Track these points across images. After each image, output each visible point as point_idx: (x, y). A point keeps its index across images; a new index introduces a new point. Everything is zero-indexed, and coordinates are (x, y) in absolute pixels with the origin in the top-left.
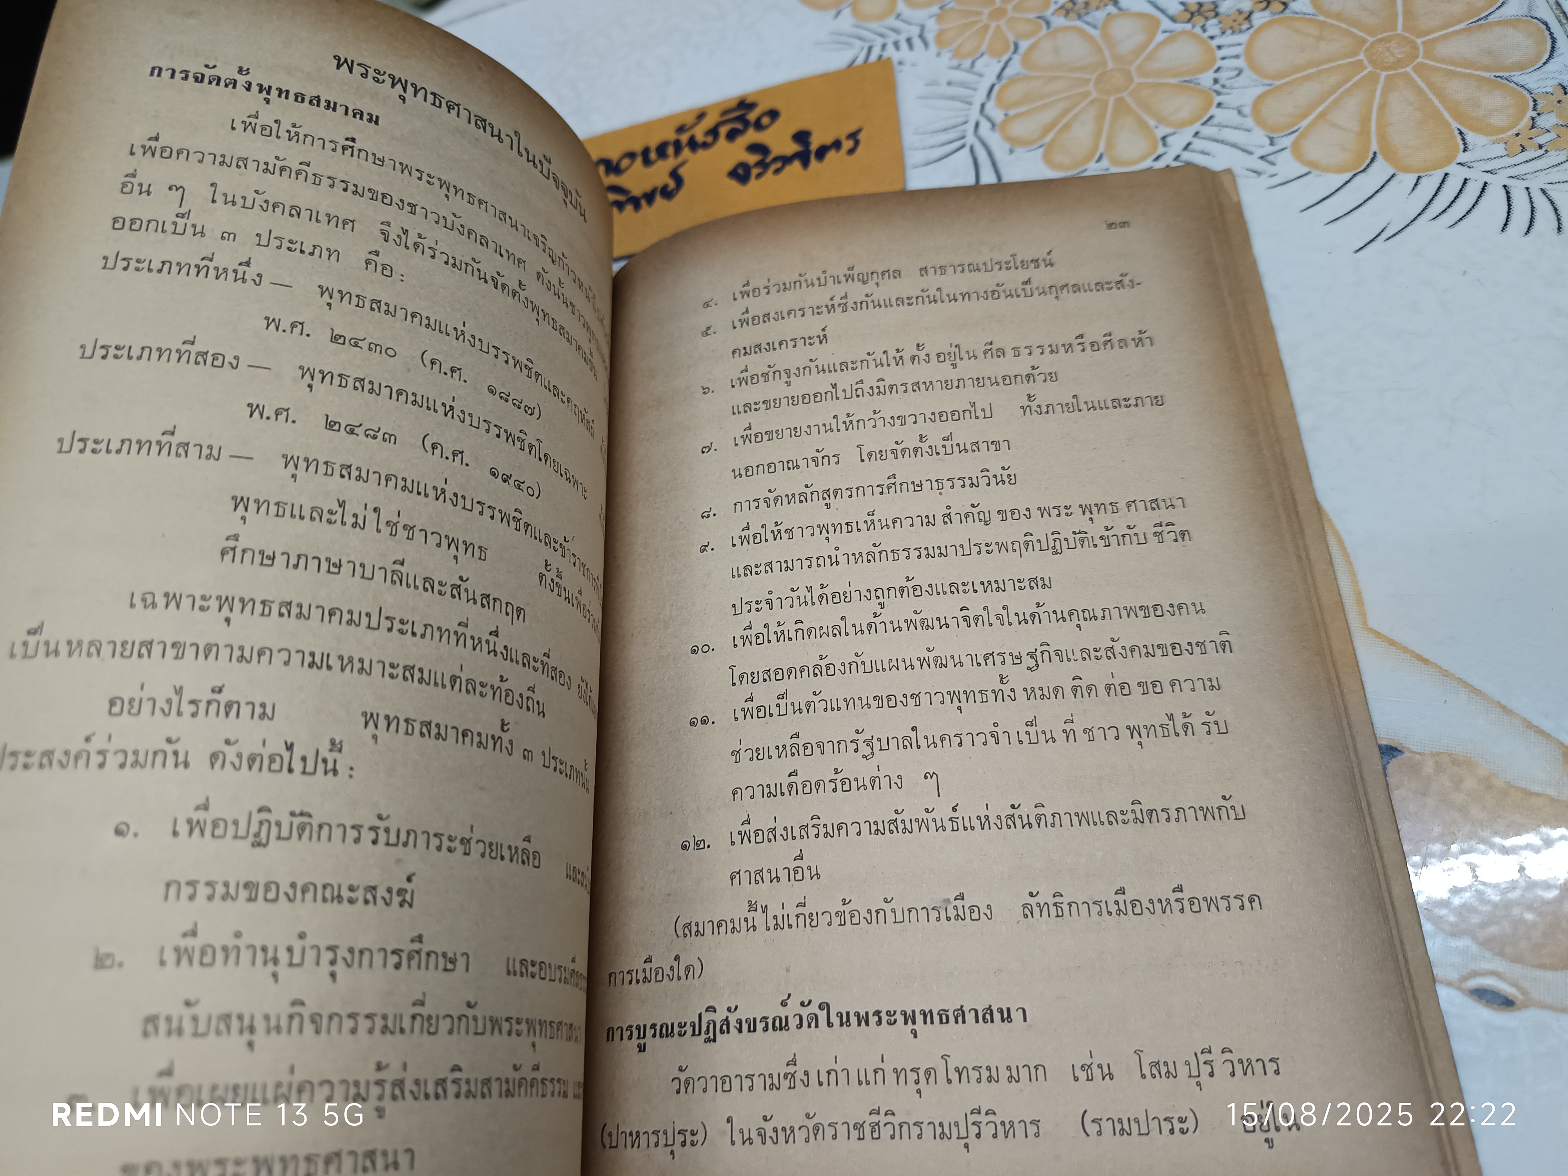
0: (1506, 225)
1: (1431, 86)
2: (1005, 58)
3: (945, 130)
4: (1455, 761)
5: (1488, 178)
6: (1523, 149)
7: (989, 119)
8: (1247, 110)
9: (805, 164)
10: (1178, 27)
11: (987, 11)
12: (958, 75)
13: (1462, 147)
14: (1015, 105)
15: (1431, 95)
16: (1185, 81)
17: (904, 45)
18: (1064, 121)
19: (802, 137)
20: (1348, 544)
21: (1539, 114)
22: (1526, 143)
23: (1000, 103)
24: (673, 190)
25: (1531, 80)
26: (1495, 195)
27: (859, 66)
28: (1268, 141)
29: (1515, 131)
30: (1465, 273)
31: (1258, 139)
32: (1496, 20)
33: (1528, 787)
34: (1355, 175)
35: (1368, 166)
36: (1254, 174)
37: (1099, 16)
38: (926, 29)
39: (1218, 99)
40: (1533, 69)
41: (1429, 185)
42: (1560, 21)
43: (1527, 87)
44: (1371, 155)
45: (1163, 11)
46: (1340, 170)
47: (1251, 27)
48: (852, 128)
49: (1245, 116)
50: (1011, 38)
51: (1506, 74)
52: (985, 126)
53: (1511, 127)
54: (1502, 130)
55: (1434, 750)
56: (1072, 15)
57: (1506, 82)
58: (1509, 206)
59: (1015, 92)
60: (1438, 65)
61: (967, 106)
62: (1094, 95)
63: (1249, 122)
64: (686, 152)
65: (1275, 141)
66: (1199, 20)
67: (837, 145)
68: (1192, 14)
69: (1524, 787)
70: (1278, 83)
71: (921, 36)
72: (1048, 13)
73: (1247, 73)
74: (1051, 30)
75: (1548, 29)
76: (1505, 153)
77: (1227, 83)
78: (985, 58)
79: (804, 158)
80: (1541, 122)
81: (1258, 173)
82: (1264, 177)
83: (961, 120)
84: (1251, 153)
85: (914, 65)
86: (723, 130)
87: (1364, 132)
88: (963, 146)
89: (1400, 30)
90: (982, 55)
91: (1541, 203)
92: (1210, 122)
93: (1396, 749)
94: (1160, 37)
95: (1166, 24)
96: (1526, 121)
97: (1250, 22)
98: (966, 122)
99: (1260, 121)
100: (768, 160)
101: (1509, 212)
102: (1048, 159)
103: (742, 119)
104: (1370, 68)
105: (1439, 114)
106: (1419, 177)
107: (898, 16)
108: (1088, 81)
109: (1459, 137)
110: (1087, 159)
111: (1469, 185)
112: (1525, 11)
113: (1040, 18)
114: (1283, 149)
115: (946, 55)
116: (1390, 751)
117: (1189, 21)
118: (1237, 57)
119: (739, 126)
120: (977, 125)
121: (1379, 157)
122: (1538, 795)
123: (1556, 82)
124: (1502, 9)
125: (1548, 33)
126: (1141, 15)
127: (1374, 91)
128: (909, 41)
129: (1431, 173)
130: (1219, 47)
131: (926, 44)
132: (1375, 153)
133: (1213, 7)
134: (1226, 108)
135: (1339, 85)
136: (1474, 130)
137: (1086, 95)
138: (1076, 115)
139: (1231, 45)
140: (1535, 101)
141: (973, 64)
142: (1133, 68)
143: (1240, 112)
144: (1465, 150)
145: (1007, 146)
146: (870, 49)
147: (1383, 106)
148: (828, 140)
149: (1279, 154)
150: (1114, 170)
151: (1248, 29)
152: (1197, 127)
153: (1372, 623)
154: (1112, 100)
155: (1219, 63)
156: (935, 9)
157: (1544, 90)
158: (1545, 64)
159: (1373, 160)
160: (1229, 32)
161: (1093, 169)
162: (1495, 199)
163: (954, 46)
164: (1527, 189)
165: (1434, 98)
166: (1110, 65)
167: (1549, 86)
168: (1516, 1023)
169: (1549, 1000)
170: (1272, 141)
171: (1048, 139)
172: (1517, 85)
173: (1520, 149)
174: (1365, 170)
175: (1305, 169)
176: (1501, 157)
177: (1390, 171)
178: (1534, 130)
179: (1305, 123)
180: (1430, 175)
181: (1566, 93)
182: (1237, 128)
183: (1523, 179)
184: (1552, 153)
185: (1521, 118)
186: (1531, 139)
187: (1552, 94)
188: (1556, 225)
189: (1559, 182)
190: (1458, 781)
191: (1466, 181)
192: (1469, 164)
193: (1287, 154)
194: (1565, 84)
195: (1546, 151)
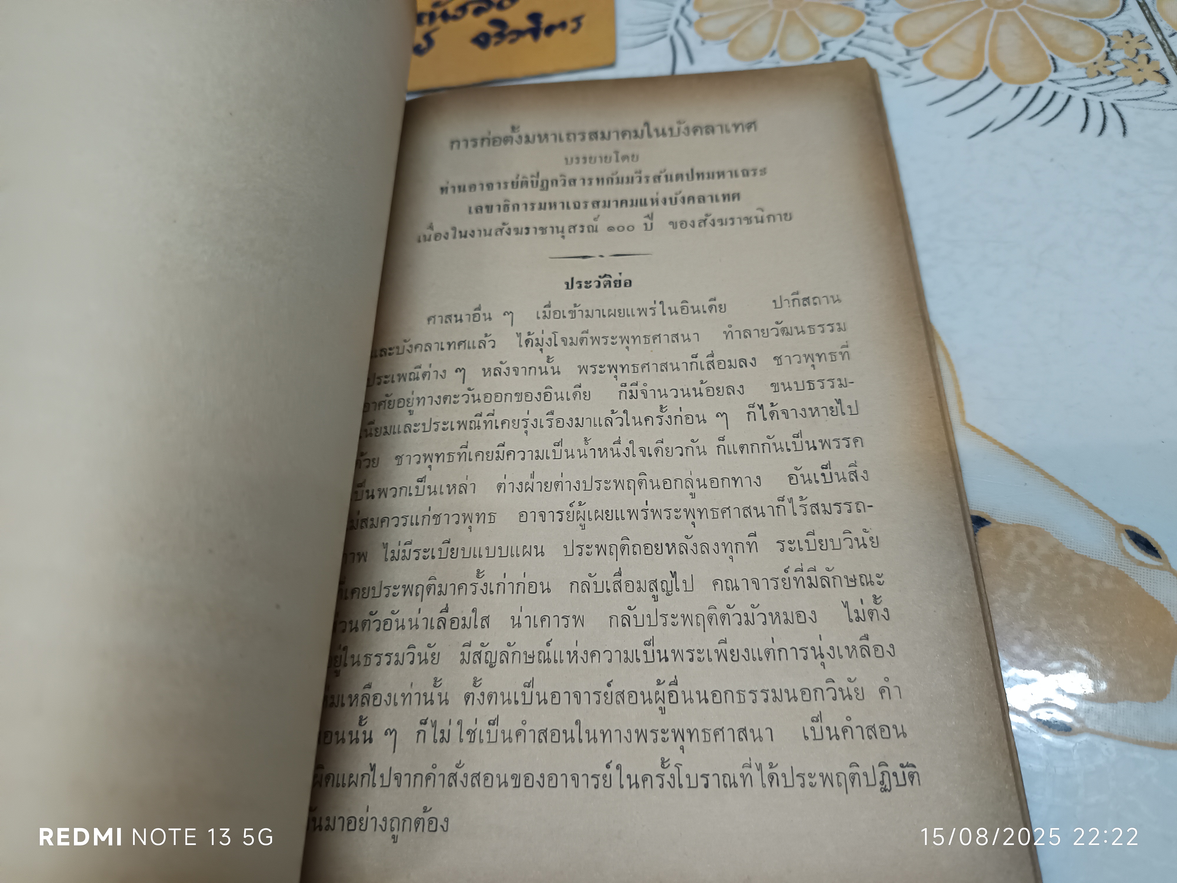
0: (1084, 127)
1: (1032, 23)
3: (652, 23)
4: (1032, 531)
5: (1072, 92)
6: (1099, 74)
7: (687, 18)
8: (890, 28)
9: (536, 37)
13: (1053, 68)
14: (708, 9)
15: (1031, 29)
16: (844, 4)
18: (747, 24)
19: (535, 17)
20: (953, 357)
21: (1112, 50)
22: (1101, 70)
23: (697, 6)
24: (424, 49)
25: (1108, 25)
26: (1076, 105)
28: (904, 52)
29: (1092, 61)
30: (1052, 160)
31: (898, 50)
33: (1088, 555)
34: (971, 82)
36: (893, 76)
39: (867, 18)
40: (1109, 17)
41: (1027, 94)
43: (1104, 30)
44: (983, 69)
46: (960, 77)
48: (576, 13)
49: (888, 33)
51: (1088, 20)
52: (683, 23)
53: (1091, 57)
54: (1084, 59)
55: (1015, 522)
57: (1087, 25)
58: (1087, 114)
60: (1037, 9)
61: (670, 7)
62: (771, 8)
63: (891, 37)
64: (439, 22)
65: (911, 52)
67: (563, 25)
69: (1084, 554)
70: (915, 11)
73: (892, 2)
76: (1085, 75)
77: (876, 8)
79: (535, 33)
80: (1114, 55)
81: (896, 75)
82: (900, 78)
83: (665, 17)
84: (891, 60)
86: (471, 8)
87: (980, 51)
88: (665, 36)
91: (1111, 113)
92: (861, 35)
93: (984, 520)
96: (1101, 55)
98: (668, 19)
99: (900, 37)
100: (506, 32)
101: (1087, 118)
102: (732, 50)
103: (487, 1)
104: (986, 6)
105: (1036, 44)
106: (1020, 88)
109: (1051, 62)
110: (763, 53)
111: (1058, 97)
114: (916, 59)
116: (979, 521)
119: (484, 5)
120: (677, 22)
121: (990, 71)
122: (1097, 561)
123: (1125, 28)
127: (989, 22)
129: (1029, 85)
132: (987, 68)
134: (873, 26)
135: (961, 17)
136: (1063, 57)
137: (764, 7)
138: (757, 21)
140: (1109, 40)
143: (885, 29)
144: (1056, 70)
145: (699, 39)
147: (994, 34)
148: (556, 21)
149: (913, 62)
150: (784, 63)
152: (850, 37)
153: (969, 419)
154: (785, 12)
157: (1116, 33)
158: (1117, 15)
161: (767, 63)
162: (1076, 108)
164: (1101, 103)
165: (1033, 32)
167: (1120, 30)
168: (1072, 745)
169: (1099, 728)
170: (908, 53)
171: (733, 36)
172: (1096, 27)
173: (1097, 73)
174: (978, 79)
175: (931, 75)
176: (1083, 78)
177: (998, 81)
178: (1108, 61)
179: (934, 41)
180: (1028, 87)
181: (1132, 37)
182: (881, 40)
183: (1099, 96)
184: (1121, 79)
185: (1098, 51)
186: (1105, 67)
187: (1122, 37)
188: (1122, 130)
189: (1125, 100)
190: (1032, 547)
191: (1055, 93)
192: (1058, 82)
193: (919, 63)
194: (1132, 30)
195: (1117, 77)
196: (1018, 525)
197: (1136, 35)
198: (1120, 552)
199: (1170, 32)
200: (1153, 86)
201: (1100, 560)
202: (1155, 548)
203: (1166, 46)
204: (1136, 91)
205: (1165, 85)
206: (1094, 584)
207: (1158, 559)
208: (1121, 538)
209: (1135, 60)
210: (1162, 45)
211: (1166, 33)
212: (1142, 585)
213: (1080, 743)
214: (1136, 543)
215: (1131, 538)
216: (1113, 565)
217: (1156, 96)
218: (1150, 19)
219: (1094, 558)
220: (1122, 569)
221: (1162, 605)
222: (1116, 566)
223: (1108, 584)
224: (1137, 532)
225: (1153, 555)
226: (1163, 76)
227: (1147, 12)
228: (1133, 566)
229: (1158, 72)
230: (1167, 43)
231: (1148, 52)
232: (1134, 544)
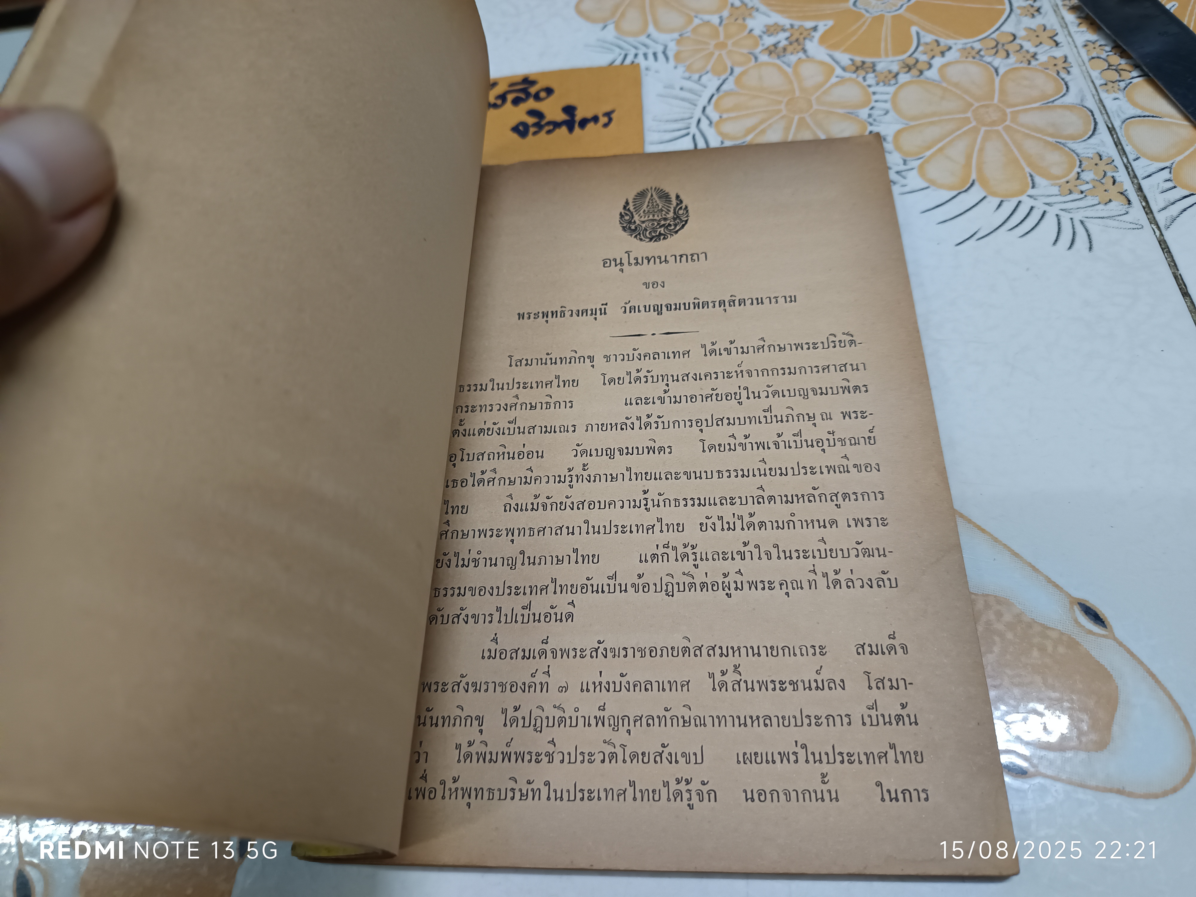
0: (1056, 241)
1: (1014, 142)
2: (723, 77)
3: (676, 121)
4: (999, 601)
5: (1046, 208)
6: (1071, 192)
7: (708, 118)
8: (890, 139)
9: (571, 129)
10: (847, 75)
11: (713, 43)
12: (688, 84)
13: (1031, 185)
14: (728, 111)
15: (1013, 148)
16: (849, 113)
17: (651, 57)
18: (762, 127)
19: (569, 110)
21: (1082, 171)
22: (1073, 189)
23: (717, 107)
25: (1080, 147)
27: (616, 66)
28: (902, 162)
29: (1066, 179)
30: (1028, 269)
31: (896, 159)
32: (1059, 104)
33: (1046, 623)
34: (959, 193)
35: (969, 188)
37: (793, 58)
38: (668, 48)
39: (870, 128)
40: (1081, 140)
41: (1008, 207)
42: (1101, 112)
43: (1076, 151)
44: (971, 182)
45: (837, 62)
46: (950, 188)
47: (897, 83)
48: (608, 109)
49: (888, 143)
50: (729, 65)
51: (1063, 141)
52: (704, 123)
53: (1064, 176)
54: (1058, 178)
56: (773, 55)
57: (1062, 146)
58: (1059, 229)
59: (729, 102)
60: (1019, 128)
61: (693, 107)
62: (784, 112)
63: (890, 147)
65: (908, 162)
66: (862, 73)
67: (595, 119)
68: (857, 68)
69: (1043, 623)
70: (912, 123)
71: (664, 53)
72: (757, 51)
73: (892, 114)
74: (758, 63)
75: (1093, 115)
76: (1058, 193)
77: (878, 119)
78: (709, 75)
79: (570, 125)
80: (1084, 176)
81: (894, 183)
82: (897, 186)
83: (687, 115)
84: (890, 169)
85: (657, 72)
86: (510, 97)
87: (968, 165)
88: (688, 134)
89: (996, 101)
90: (707, 72)
91: (1080, 229)
94: (834, 80)
95: (838, 71)
96: (1073, 174)
97: (896, 79)
98: (691, 118)
99: (898, 148)
100: (543, 123)
101: (1059, 233)
103: (525, 91)
104: (974, 124)
105: (1017, 162)
106: (1002, 201)
107: (649, 36)
108: (780, 102)
109: (1029, 179)
111: (1034, 211)
112: (1079, 101)
113: (751, 53)
114: (912, 169)
115: (681, 69)
117: (855, 72)
118: (886, 101)
119: (522, 96)
120: (699, 121)
121: (977, 184)
122: (1053, 629)
123: (1095, 151)
124: (1064, 98)
125: (1092, 118)
126: (822, 63)
127: (976, 139)
128: (655, 55)
129: (1010, 199)
130: (874, 93)
131: (667, 58)
133: (871, 65)
135: (953, 132)
136: (1040, 175)
137: (779, 111)
138: (770, 125)
139: (882, 93)
140: (1080, 161)
141: (700, 77)
142: (813, 98)
143: (885, 139)
144: (1033, 187)
145: (719, 139)
146: (626, 56)
147: (981, 150)
148: (589, 115)
149: (909, 172)
151: (895, 84)
154: (796, 118)
155: (873, 104)
156: (676, 35)
157: (1087, 155)
158: (1089, 138)
160: (881, 84)
162: (1050, 222)
163: (688, 63)
164: (1071, 219)
165: (1015, 150)
166: (797, 93)
167: (1091, 153)
168: (1026, 786)
169: (1049, 772)
170: (905, 162)
171: (749, 138)
172: (1070, 149)
173: (1069, 192)
174: (966, 191)
175: (925, 185)
176: (1056, 195)
177: (983, 194)
178: (1079, 181)
179: (928, 153)
180: (1009, 201)
181: (1101, 159)
183: (1069, 212)
184: (1089, 198)
185: (1071, 171)
186: (1076, 186)
187: (1092, 159)
188: (1088, 245)
189: (1092, 218)
190: (999, 615)
191: (1032, 208)
192: (1035, 197)
193: (914, 173)
194: (1101, 153)
195: (1086, 196)
196: (987, 595)
197: (1104, 158)
198: (1073, 622)
199: (1134, 157)
200: (1116, 206)
201: (1056, 628)
202: (1102, 619)
203: (1130, 170)
204: (1102, 210)
205: (1127, 206)
206: (1050, 649)
207: (1104, 629)
208: (1074, 610)
209: (1103, 181)
210: (1127, 168)
211: (1131, 157)
212: (1090, 651)
213: (1034, 785)
214: (1086, 614)
215: (1082, 610)
216: (1066, 633)
217: (1118, 215)
218: (1118, 144)
219: (1051, 627)
220: (1074, 637)
221: (1106, 669)
222: (1069, 633)
223: (1061, 650)
224: (1088, 605)
225: (1100, 625)
226: (1126, 197)
227: (1115, 136)
228: (1083, 634)
229: (1122, 193)
230: (1131, 166)
231: (1114, 174)
232: (1085, 615)
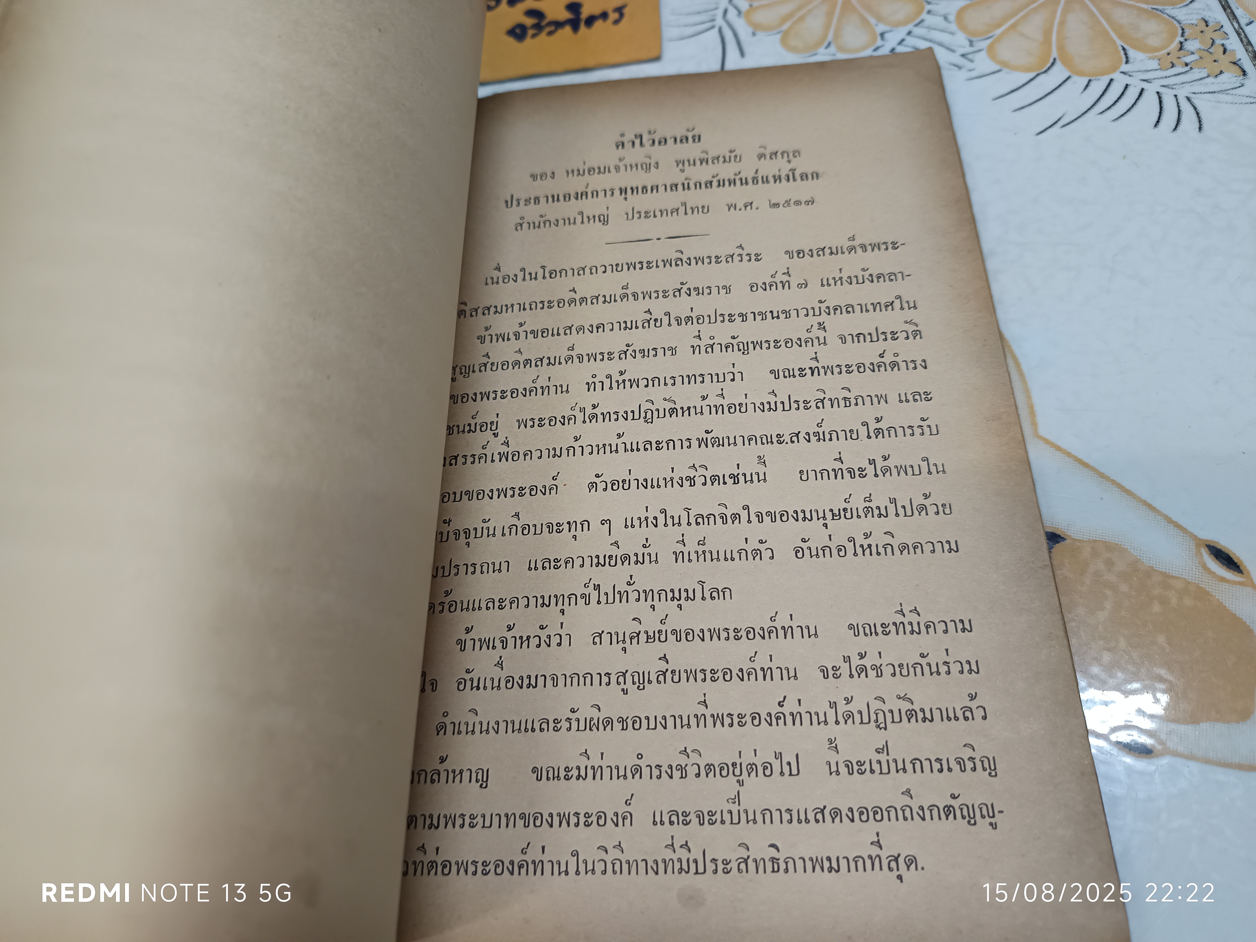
0: (1158, 122)
1: (1101, 12)
3: (699, 13)
5: (1145, 85)
6: (1173, 65)
7: (736, 8)
8: (952, 18)
9: (576, 29)
13: (1124, 60)
15: (1101, 18)
18: (800, 14)
20: (1024, 367)
21: (1186, 40)
22: (1175, 61)
25: (1181, 13)
26: (1150, 99)
28: (967, 43)
29: (1166, 51)
31: (960, 40)
34: (1038, 75)
35: (1049, 68)
36: (956, 68)
39: (928, 7)
40: (1182, 5)
41: (1097, 87)
43: (1177, 18)
44: (1051, 61)
46: (1027, 70)
48: (618, 4)
49: (949, 22)
51: (1160, 7)
52: (732, 14)
53: (1164, 48)
54: (1157, 50)
55: (1091, 538)
57: (1159, 13)
58: (1161, 108)
63: (953, 27)
65: (974, 43)
67: (604, 16)
69: (1164, 570)
76: (1158, 67)
79: (575, 24)
80: (1190, 46)
81: (959, 67)
82: (963, 71)
83: (712, 6)
84: (953, 51)
87: (1047, 41)
88: (713, 27)
91: (1186, 108)
92: (921, 25)
93: (1059, 536)
96: (1175, 45)
98: (716, 9)
99: (962, 27)
100: (544, 23)
101: (1160, 113)
102: (784, 42)
105: (1106, 34)
109: (1122, 52)
110: (818, 45)
111: (1130, 90)
114: (980, 51)
116: (1054, 538)
120: (726, 12)
121: (1058, 63)
122: (1177, 578)
123: (1200, 17)
127: (1055, 12)
129: (1099, 77)
132: (1055, 59)
134: (934, 15)
135: (1027, 5)
136: (1135, 47)
138: (810, 11)
140: (1183, 29)
143: (946, 18)
144: (1127, 62)
145: (750, 30)
147: (1062, 23)
148: (597, 11)
149: (977, 54)
150: (841, 56)
152: (910, 27)
153: (1042, 432)
154: (840, 1)
157: (1190, 22)
158: (1191, 2)
159: (1053, 64)
161: (823, 55)
162: (1150, 102)
164: (1176, 96)
165: (1103, 21)
167: (1194, 19)
168: (1153, 768)
169: (1181, 749)
170: (971, 43)
171: (785, 27)
172: (1169, 16)
173: (1171, 65)
174: (1046, 71)
175: (997, 67)
176: (1156, 70)
177: (1067, 74)
178: (1181, 52)
179: (998, 32)
180: (1099, 80)
181: (1207, 26)
182: (942, 31)
183: (1172, 88)
184: (1195, 70)
185: (1172, 41)
186: (1179, 58)
187: (1196, 25)
188: (1197, 125)
189: (1201, 93)
190: (1110, 564)
191: (1127, 86)
192: (1130, 74)
193: (983, 54)
194: (1207, 19)
195: (1191, 68)
197: (1211, 24)
198: (1201, 568)
199: (1247, 21)
200: (1229, 78)
201: (1180, 576)
202: (1236, 563)
203: (1243, 36)
204: (1212, 84)
205: (1242, 77)
206: (1174, 601)
207: (1240, 574)
209: (1210, 50)
210: (1239, 34)
211: (1243, 22)
212: (1224, 602)
213: (1161, 766)
214: (1217, 558)
216: (1194, 581)
217: (1232, 89)
218: (1226, 6)
219: (1174, 575)
220: (1203, 586)
221: (1245, 623)
222: (1197, 582)
223: (1188, 602)
224: (1218, 547)
225: (1234, 570)
226: (1240, 67)
228: (1214, 582)
229: (1234, 63)
230: (1244, 32)
231: (1224, 42)
232: (1215, 559)
